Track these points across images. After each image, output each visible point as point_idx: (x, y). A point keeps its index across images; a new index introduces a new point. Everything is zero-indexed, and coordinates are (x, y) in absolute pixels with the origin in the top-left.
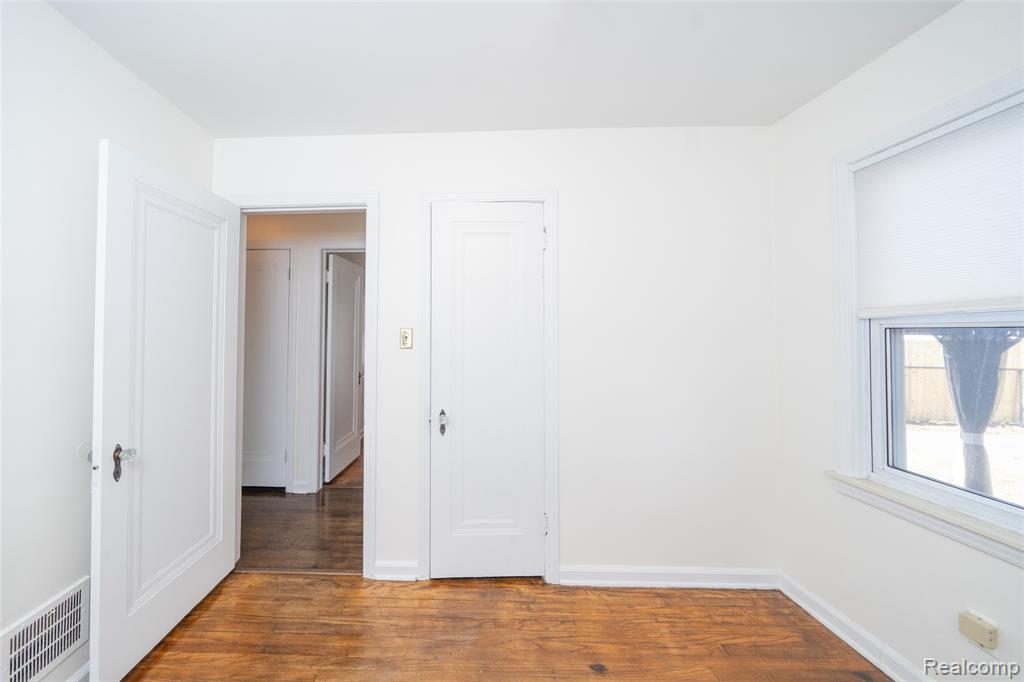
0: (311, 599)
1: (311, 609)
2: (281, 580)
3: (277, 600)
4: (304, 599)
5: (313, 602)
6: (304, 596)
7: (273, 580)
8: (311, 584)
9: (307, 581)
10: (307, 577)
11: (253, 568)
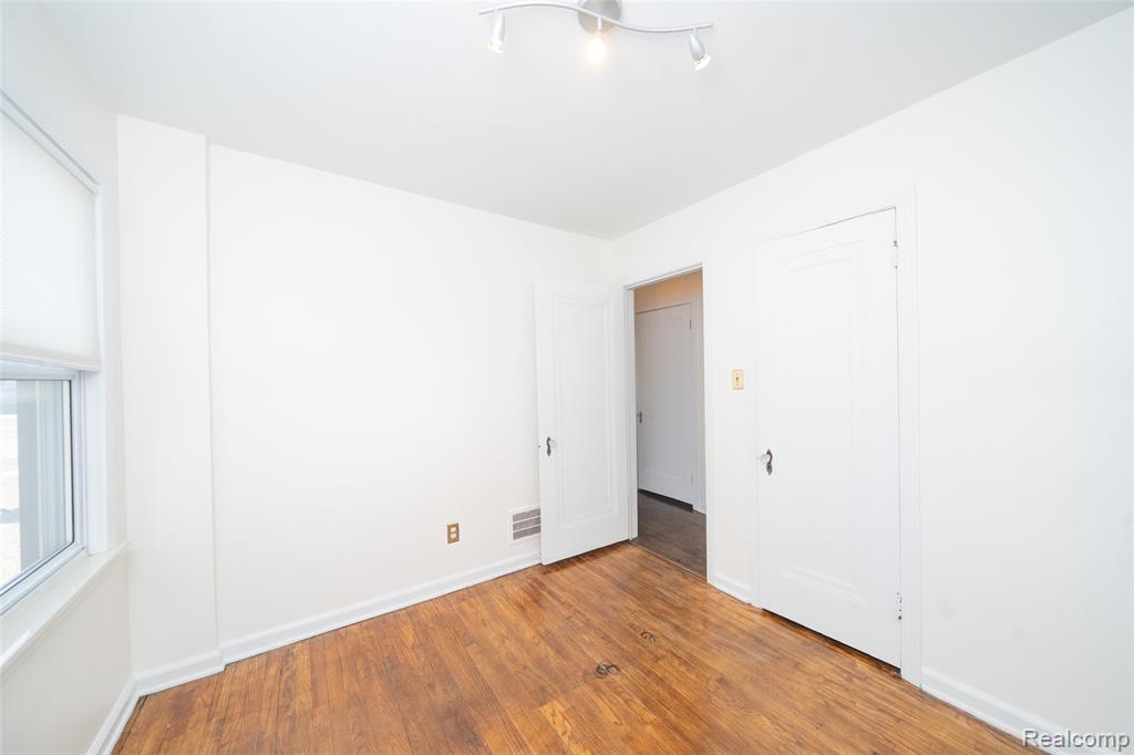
0: (662, 576)
1: (658, 581)
2: (652, 558)
3: (642, 566)
4: (658, 574)
5: (662, 578)
6: (659, 572)
7: (646, 555)
8: (668, 568)
9: (667, 565)
10: (668, 563)
11: (641, 544)
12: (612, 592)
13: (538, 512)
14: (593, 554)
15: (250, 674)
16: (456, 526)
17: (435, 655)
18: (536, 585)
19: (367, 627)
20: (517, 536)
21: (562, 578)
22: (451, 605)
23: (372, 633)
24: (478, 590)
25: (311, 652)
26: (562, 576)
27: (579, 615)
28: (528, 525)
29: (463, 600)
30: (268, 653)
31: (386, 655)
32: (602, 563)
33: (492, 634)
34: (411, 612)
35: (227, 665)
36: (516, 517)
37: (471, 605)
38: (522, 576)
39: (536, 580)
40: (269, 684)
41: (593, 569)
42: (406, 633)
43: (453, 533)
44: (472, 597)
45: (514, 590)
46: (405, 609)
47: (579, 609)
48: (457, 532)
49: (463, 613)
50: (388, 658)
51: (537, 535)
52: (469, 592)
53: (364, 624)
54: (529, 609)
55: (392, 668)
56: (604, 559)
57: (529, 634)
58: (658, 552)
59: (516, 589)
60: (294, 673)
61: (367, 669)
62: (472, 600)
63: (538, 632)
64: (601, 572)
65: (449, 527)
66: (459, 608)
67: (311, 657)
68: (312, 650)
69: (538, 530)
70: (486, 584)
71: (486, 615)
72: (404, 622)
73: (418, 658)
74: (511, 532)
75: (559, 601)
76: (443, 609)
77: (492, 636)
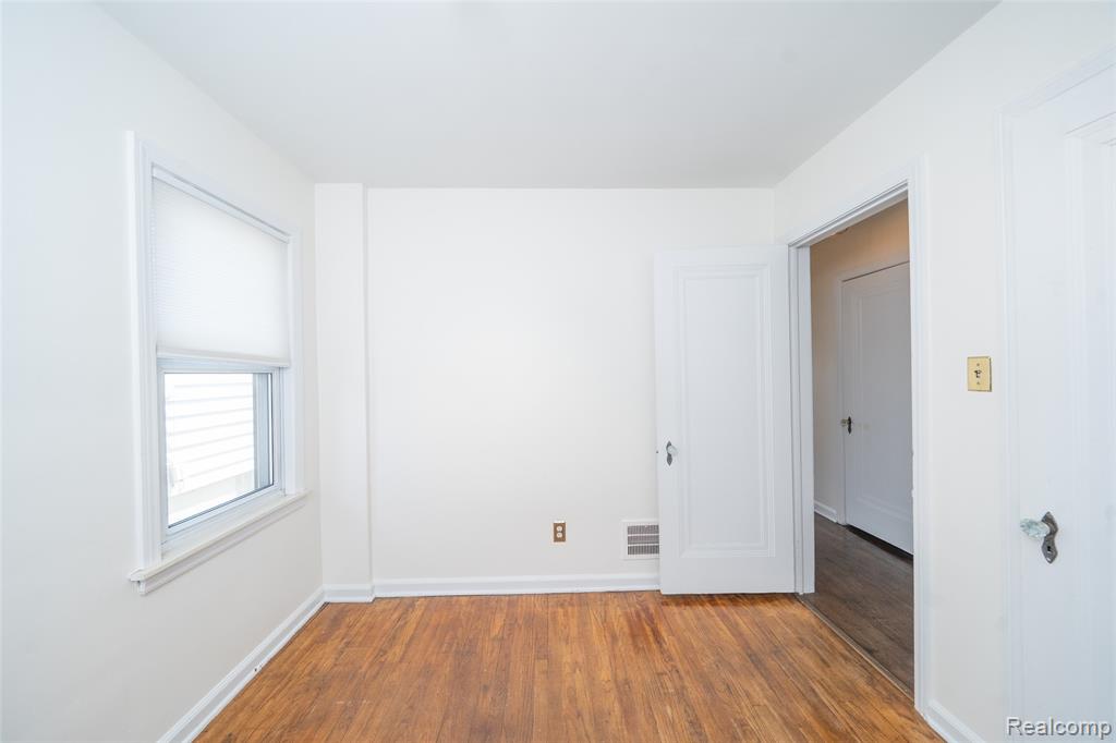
0: (829, 666)
1: (818, 671)
2: (824, 632)
3: (801, 640)
4: (823, 660)
5: (827, 670)
6: (825, 657)
7: (817, 627)
8: (846, 658)
9: (847, 653)
10: (850, 650)
11: (817, 607)
12: (736, 661)
13: (655, 529)
14: (735, 599)
15: (384, 611)
16: (563, 525)
17: (507, 656)
18: (643, 615)
19: (473, 603)
20: (631, 551)
21: (677, 617)
22: (548, 607)
23: (473, 611)
24: (581, 600)
25: (425, 610)
26: (680, 616)
27: (675, 675)
28: (644, 541)
29: (562, 605)
30: (402, 598)
31: (471, 637)
32: (742, 617)
33: (567, 655)
34: (513, 600)
35: (376, 598)
36: (631, 530)
37: (566, 614)
38: (632, 600)
39: (646, 610)
40: (388, 625)
41: (724, 617)
42: (497, 621)
43: (560, 532)
44: (572, 605)
45: (616, 613)
46: (509, 595)
47: (679, 666)
48: (563, 532)
49: (554, 619)
50: (470, 641)
51: (653, 556)
52: (571, 599)
53: (472, 599)
54: (620, 644)
55: (468, 652)
56: (748, 609)
57: (604, 674)
58: (838, 626)
59: (619, 612)
60: (406, 623)
61: (450, 645)
62: (570, 609)
63: (616, 675)
64: (734, 629)
65: (556, 525)
66: (555, 613)
67: (423, 614)
68: (427, 608)
69: (655, 550)
70: (592, 596)
71: (574, 632)
72: (501, 609)
73: (492, 652)
74: (625, 546)
75: (661, 647)
76: (540, 610)
77: (567, 659)
